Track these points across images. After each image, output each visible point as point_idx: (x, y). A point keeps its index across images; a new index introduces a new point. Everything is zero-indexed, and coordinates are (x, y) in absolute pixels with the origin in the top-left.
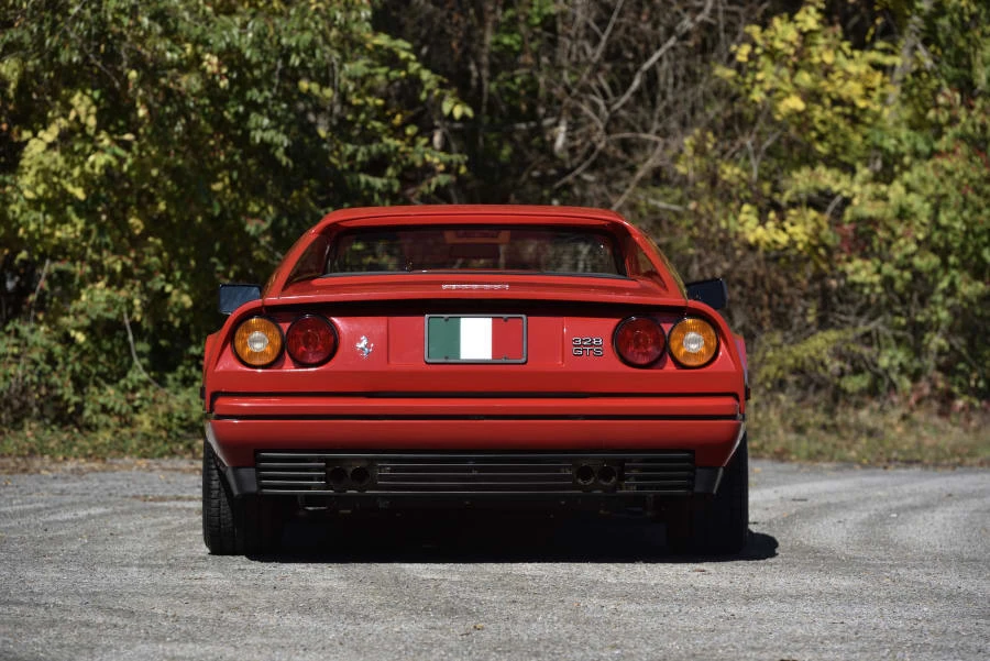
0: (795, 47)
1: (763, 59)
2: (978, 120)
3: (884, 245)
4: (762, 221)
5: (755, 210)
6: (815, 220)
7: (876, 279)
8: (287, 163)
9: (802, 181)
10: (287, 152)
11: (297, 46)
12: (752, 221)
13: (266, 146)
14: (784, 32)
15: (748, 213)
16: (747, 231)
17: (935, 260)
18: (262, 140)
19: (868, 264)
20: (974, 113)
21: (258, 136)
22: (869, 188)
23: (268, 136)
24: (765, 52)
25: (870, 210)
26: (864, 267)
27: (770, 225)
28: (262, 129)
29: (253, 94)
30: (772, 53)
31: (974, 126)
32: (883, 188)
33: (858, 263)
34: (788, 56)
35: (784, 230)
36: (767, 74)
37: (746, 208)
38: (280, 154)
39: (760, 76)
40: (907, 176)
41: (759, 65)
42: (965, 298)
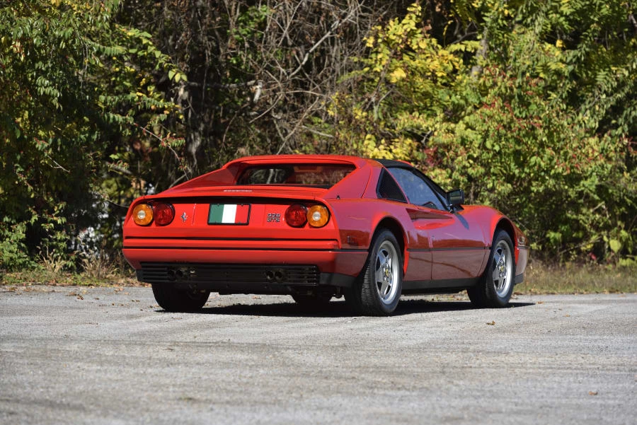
0: (402, 38)
1: (382, 45)
2: (508, 85)
3: (450, 161)
4: (378, 144)
5: (373, 137)
6: (410, 145)
7: (448, 181)
8: (59, 107)
9: (404, 120)
10: (60, 100)
11: (64, 36)
12: (372, 144)
13: (47, 97)
14: (396, 29)
15: (369, 139)
16: (368, 150)
17: (482, 170)
18: (44, 93)
19: (444, 172)
20: (505, 80)
21: (42, 90)
22: (445, 125)
23: (48, 90)
24: (384, 42)
25: (444, 138)
26: (441, 174)
27: (382, 147)
28: (45, 86)
29: (40, 65)
30: (387, 42)
31: (506, 88)
32: (453, 125)
33: (438, 171)
34: (398, 44)
35: (391, 151)
36: (384, 54)
37: (368, 136)
38: (55, 101)
39: (380, 56)
40: (467, 118)
41: (380, 50)
42: (499, 193)
